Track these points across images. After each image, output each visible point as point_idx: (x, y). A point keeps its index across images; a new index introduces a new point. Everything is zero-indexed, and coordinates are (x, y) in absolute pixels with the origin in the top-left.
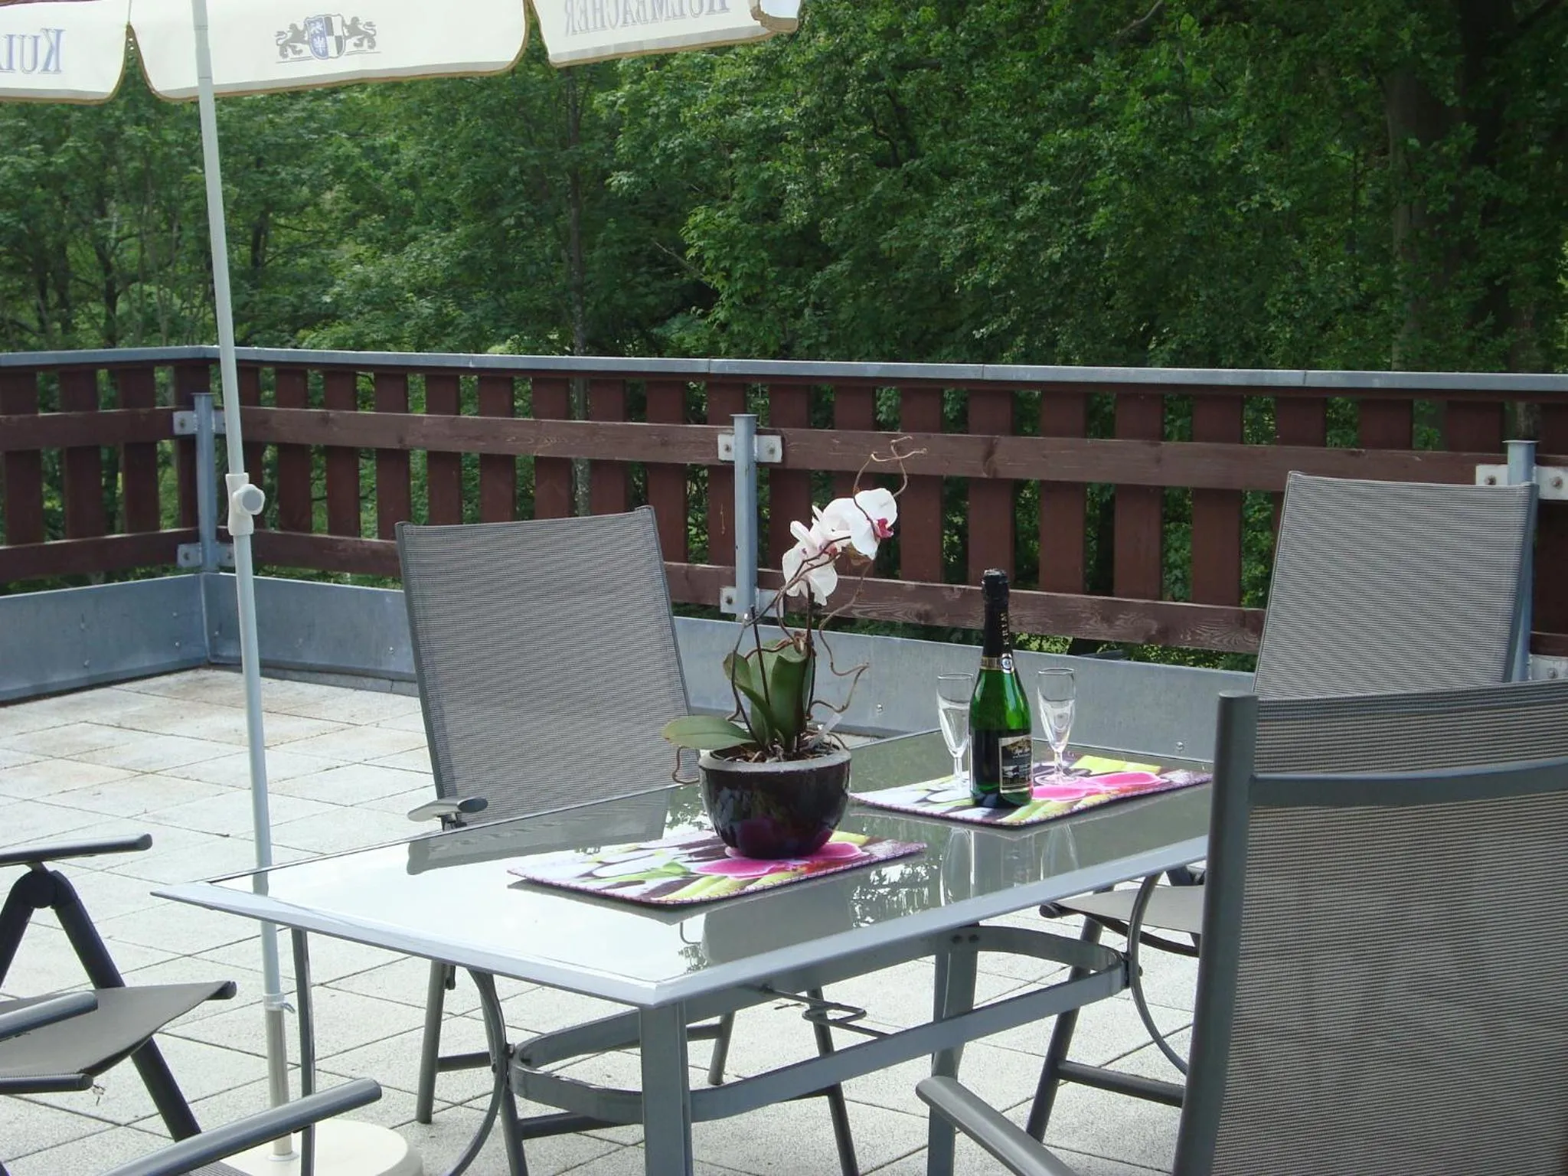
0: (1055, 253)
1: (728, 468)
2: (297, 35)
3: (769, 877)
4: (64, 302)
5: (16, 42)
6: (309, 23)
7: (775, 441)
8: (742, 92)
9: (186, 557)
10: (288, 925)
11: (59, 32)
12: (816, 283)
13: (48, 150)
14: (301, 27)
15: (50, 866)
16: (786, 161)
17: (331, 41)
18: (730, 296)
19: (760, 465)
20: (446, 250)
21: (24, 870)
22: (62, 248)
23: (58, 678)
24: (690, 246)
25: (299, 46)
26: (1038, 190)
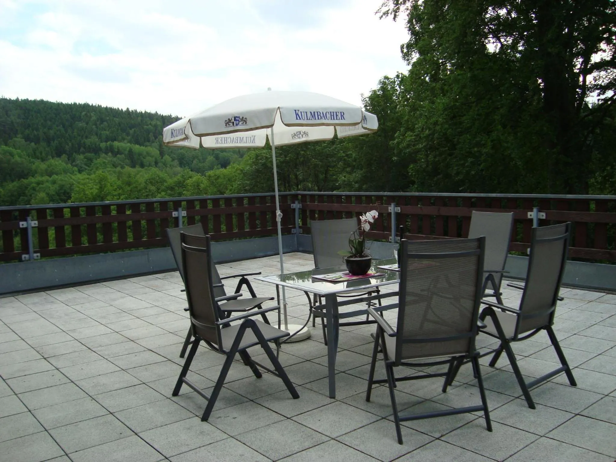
0: (473, 172)
1: (391, 213)
2: (295, 135)
3: (354, 278)
4: (289, 186)
5: (247, 138)
6: (297, 132)
7: (399, 208)
8: (412, 142)
9: (293, 231)
10: (275, 284)
11: (255, 136)
12: (435, 179)
13: (286, 157)
14: (295, 133)
15: (245, 277)
16: (421, 155)
17: (301, 135)
18: (418, 182)
19: (396, 213)
20: (361, 174)
21: (241, 278)
22: (289, 176)
23: (269, 253)
24: (410, 172)
25: (295, 137)
26: (470, 160)
